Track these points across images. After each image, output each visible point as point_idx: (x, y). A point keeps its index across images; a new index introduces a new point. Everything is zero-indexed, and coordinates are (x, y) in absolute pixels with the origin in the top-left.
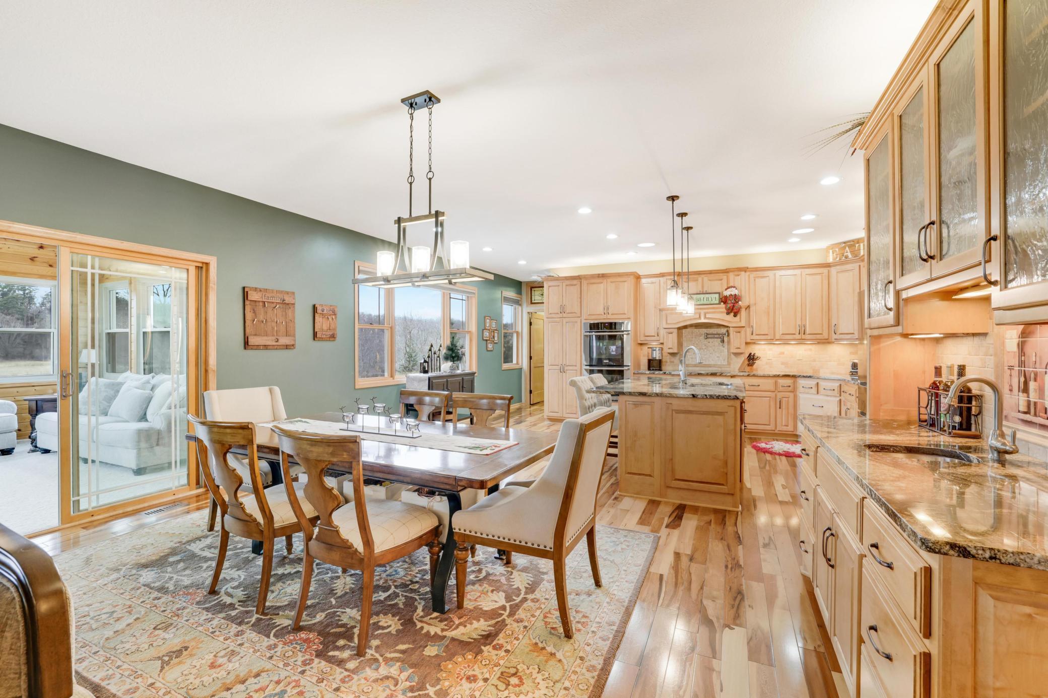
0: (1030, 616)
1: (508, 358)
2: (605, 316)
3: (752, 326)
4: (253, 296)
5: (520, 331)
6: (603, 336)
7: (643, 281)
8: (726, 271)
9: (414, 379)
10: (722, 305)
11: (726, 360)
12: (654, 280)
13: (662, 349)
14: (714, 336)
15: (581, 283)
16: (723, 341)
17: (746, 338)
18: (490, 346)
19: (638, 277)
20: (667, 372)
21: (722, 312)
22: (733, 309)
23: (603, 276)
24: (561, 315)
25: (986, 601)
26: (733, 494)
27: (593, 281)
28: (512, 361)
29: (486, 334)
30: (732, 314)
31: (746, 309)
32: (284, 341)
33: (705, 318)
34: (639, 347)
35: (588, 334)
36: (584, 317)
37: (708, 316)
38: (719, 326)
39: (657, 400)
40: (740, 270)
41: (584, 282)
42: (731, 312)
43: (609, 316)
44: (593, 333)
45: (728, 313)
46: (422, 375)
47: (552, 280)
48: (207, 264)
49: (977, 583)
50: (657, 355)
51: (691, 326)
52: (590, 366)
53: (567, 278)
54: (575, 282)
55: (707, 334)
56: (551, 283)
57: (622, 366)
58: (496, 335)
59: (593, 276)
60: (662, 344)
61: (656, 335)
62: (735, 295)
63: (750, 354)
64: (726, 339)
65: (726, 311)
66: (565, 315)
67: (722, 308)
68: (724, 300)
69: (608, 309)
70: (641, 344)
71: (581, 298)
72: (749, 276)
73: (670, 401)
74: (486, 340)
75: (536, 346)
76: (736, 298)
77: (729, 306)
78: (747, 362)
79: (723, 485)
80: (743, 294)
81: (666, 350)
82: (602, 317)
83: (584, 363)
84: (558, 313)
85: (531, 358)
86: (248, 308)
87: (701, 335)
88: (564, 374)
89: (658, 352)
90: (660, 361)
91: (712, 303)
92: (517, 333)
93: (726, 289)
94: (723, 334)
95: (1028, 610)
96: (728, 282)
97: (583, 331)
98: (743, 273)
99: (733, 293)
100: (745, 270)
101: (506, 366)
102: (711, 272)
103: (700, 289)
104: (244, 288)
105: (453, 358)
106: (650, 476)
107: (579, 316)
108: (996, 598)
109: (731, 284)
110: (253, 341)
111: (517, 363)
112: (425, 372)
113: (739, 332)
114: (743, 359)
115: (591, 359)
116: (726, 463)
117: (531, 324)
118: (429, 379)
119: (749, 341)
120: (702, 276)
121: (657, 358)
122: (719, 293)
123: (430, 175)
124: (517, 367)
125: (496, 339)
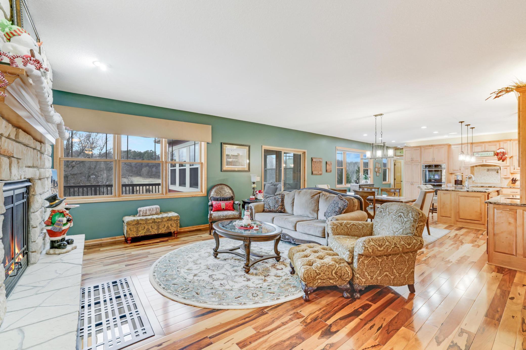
0: (502, 212)
1: (384, 179)
2: (433, 162)
3: (514, 166)
4: (314, 160)
5: (390, 168)
6: (432, 170)
7: (452, 147)
8: (498, 141)
9: (354, 186)
10: (496, 156)
11: (500, 181)
12: (458, 146)
13: (462, 176)
14: (492, 170)
15: (421, 149)
16: (498, 172)
17: (510, 171)
18: (378, 174)
19: (450, 146)
20: (464, 186)
21: (496, 160)
22: (501, 158)
23: (432, 146)
24: (411, 162)
25: (495, 210)
26: (484, 224)
27: (426, 148)
28: (386, 181)
29: (377, 169)
30: (501, 160)
31: (510, 158)
32: (320, 173)
33: (486, 162)
34: (450, 175)
35: (425, 169)
36: (422, 162)
37: (487, 161)
38: (495, 166)
39: (453, 192)
40: (507, 140)
41: (423, 149)
42: (501, 159)
43: (435, 162)
44: (427, 169)
45: (499, 160)
46: (356, 184)
47: (407, 148)
48: (305, 152)
49: (494, 208)
50: (460, 178)
51: (479, 165)
52: (425, 182)
53: (414, 147)
54: (418, 148)
55: (488, 169)
56: (406, 149)
57: (441, 182)
58: (380, 170)
59: (427, 146)
60: (462, 173)
61: (459, 170)
62: (503, 152)
63: (513, 178)
64: (499, 171)
65: (497, 159)
66: (413, 162)
67: (496, 158)
68: (497, 154)
69: (434, 159)
70: (451, 174)
71: (421, 155)
72: (513, 142)
73: (458, 192)
74: (376, 172)
75: (398, 175)
76: (504, 154)
77: (499, 157)
78: (511, 182)
79: (480, 221)
80: (509, 151)
81: (464, 177)
82: (431, 162)
83: (422, 181)
84: (410, 161)
85: (395, 179)
86: (313, 163)
87: (485, 170)
88: (413, 186)
89: (460, 177)
90: (461, 181)
91: (490, 156)
92: (389, 169)
93: (498, 149)
94: (498, 170)
95: (501, 211)
96: (499, 146)
97: (422, 168)
98: (509, 142)
99: (502, 151)
100: (510, 140)
101: (384, 182)
102: (490, 142)
103: (483, 150)
104: (312, 158)
105: (366, 178)
106: (450, 217)
107: (420, 162)
108: (497, 210)
109: (502, 147)
110: (314, 173)
111: (389, 181)
112: (357, 183)
113: (506, 168)
114: (509, 180)
115: (426, 180)
116: (481, 214)
117: (395, 165)
118: (359, 185)
119: (512, 172)
120: (485, 144)
121: (460, 180)
122: (494, 151)
123: (382, 133)
124: (389, 183)
125: (380, 171)
